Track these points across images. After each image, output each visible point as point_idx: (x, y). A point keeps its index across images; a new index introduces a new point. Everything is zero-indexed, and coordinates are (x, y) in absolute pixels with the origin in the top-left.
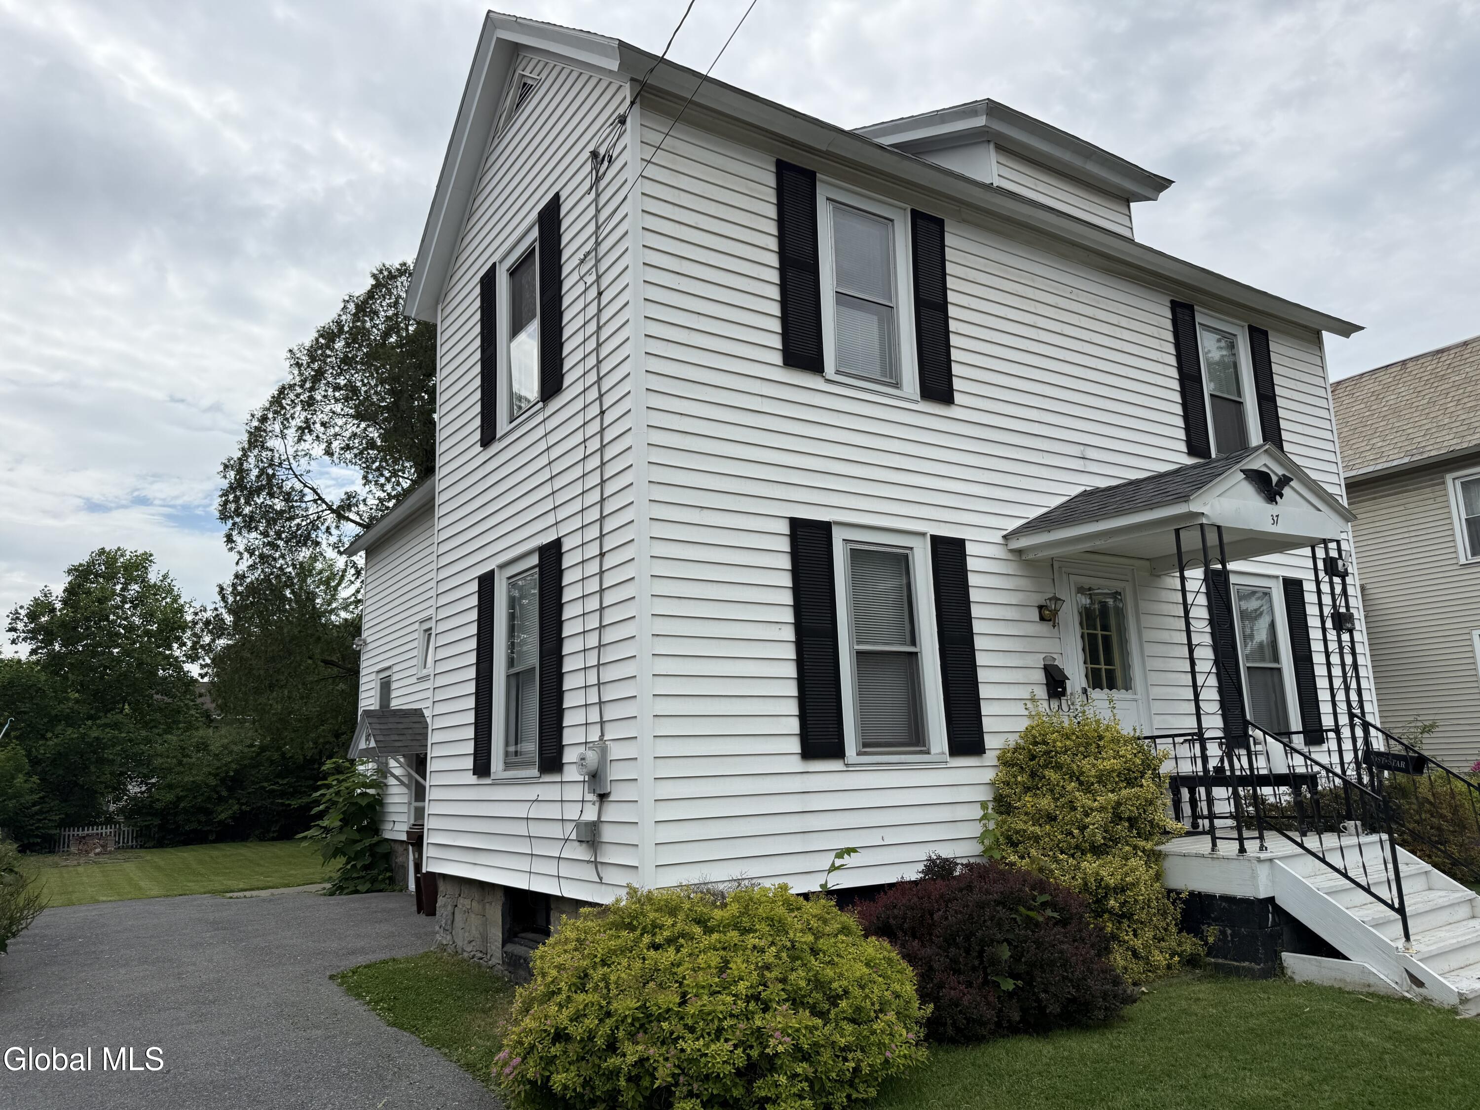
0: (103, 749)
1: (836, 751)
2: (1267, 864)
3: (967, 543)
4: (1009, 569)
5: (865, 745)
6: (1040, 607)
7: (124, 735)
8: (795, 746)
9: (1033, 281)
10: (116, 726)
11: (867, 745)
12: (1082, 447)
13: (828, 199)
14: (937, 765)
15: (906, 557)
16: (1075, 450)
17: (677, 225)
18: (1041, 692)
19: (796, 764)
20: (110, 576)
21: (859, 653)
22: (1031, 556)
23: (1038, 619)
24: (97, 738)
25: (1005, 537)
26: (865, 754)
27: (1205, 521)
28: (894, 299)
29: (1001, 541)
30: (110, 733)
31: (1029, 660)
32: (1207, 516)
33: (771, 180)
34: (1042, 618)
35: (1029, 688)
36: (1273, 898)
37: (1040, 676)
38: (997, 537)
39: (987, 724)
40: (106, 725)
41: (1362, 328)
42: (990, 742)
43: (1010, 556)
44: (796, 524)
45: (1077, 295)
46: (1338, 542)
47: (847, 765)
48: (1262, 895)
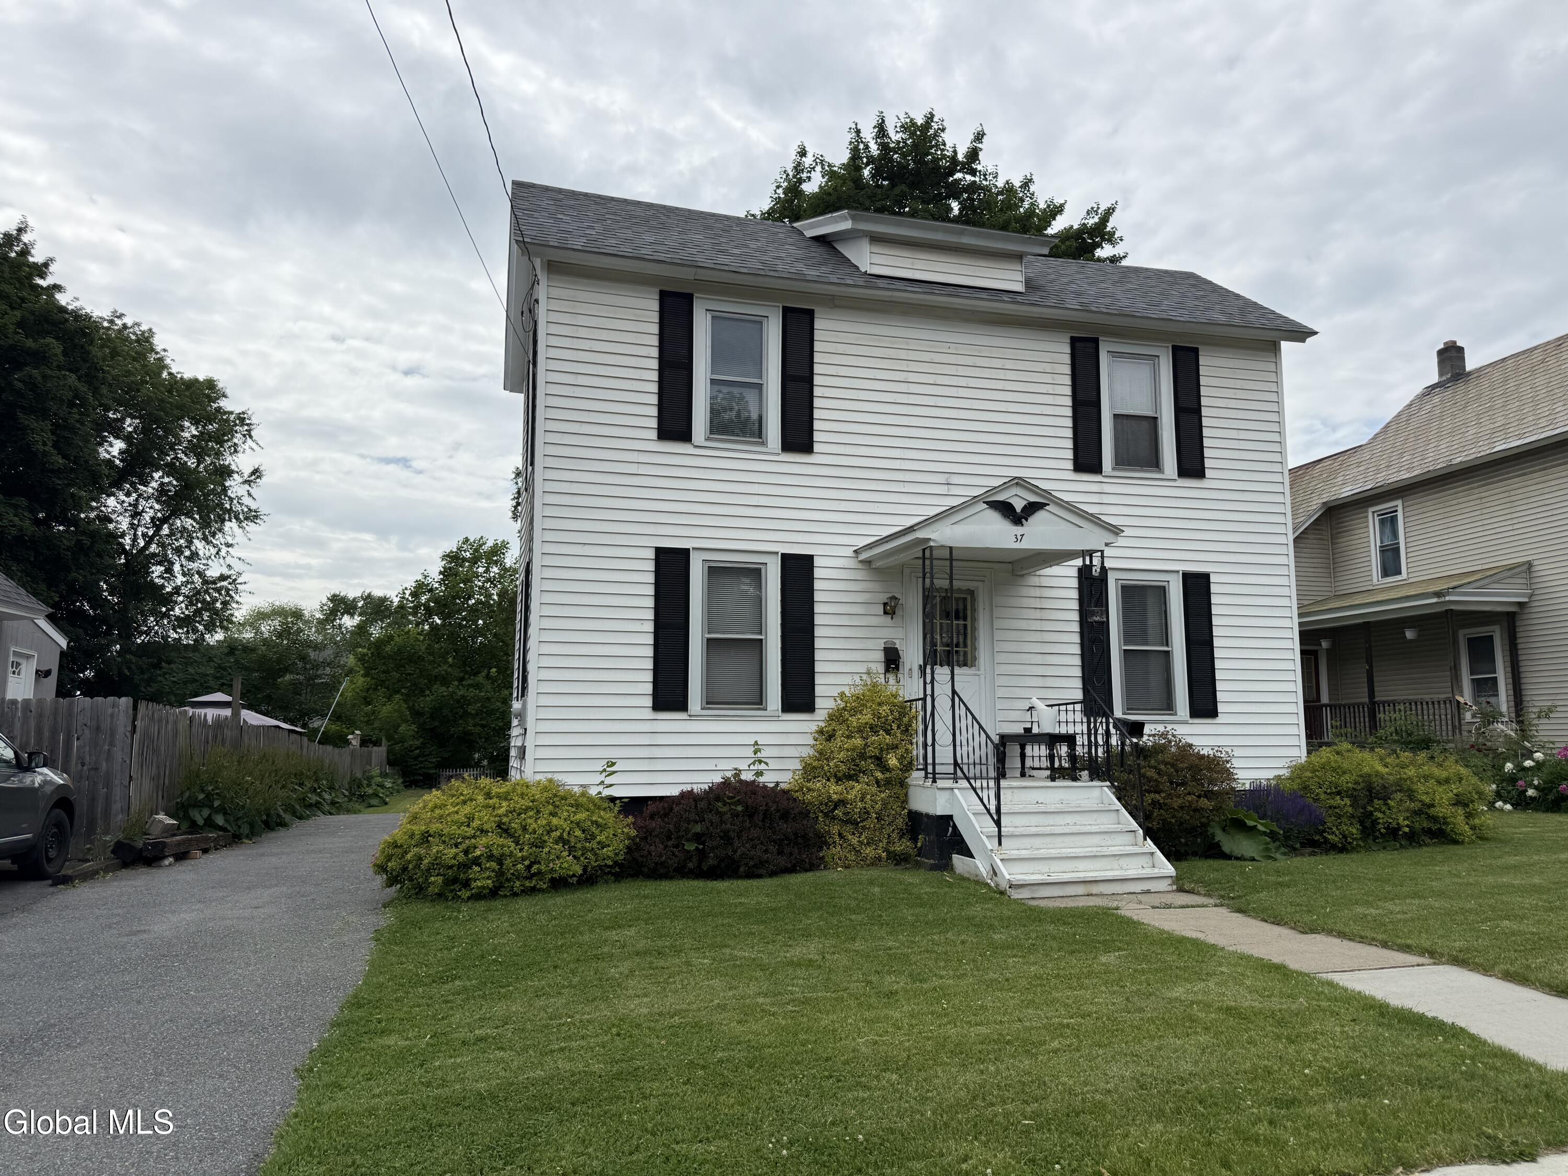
0: (468, 705)
1: (681, 705)
2: (948, 793)
3: (815, 558)
4: (860, 575)
5: (708, 703)
6: (885, 604)
7: (483, 694)
8: (649, 702)
9: (908, 344)
10: (478, 686)
11: (710, 702)
12: (947, 475)
13: (707, 310)
14: (773, 719)
15: (760, 570)
16: (941, 479)
17: (575, 352)
18: (881, 668)
19: (649, 714)
20: (475, 560)
21: (708, 640)
22: (879, 564)
23: (882, 613)
24: (463, 696)
25: (855, 551)
26: (709, 709)
27: (932, 544)
28: (764, 377)
29: (852, 554)
30: (472, 692)
31: (870, 644)
32: (933, 540)
33: (655, 306)
34: (885, 613)
35: (865, 665)
36: (951, 817)
37: (880, 656)
38: (849, 552)
39: (819, 690)
40: (471, 686)
41: (1316, 333)
42: (819, 703)
43: (860, 566)
44: (659, 551)
45: (956, 349)
46: (1102, 552)
47: (690, 716)
48: (939, 812)
